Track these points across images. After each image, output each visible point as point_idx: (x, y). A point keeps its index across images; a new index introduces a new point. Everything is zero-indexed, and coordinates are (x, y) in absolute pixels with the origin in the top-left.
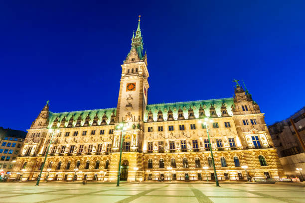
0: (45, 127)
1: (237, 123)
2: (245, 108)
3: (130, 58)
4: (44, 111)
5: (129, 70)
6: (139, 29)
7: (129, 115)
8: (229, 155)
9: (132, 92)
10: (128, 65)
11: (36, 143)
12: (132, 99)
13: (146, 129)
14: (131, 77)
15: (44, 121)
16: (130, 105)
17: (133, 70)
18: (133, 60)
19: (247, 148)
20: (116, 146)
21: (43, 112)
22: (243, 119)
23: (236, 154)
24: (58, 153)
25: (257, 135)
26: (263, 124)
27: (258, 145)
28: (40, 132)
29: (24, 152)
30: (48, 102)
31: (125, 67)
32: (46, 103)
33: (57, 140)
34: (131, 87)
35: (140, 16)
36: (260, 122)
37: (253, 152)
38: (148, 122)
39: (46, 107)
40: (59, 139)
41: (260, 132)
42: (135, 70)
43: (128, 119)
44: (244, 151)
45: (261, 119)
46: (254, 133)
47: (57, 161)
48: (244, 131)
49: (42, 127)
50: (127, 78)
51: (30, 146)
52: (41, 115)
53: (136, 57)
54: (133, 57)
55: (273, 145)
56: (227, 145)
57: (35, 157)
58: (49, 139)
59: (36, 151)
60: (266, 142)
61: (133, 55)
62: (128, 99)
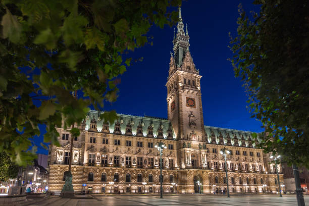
3: (186, 64)
5: (185, 80)
7: (194, 134)
9: (193, 109)
10: (185, 73)
11: (76, 149)
12: (194, 117)
14: (191, 92)
16: (192, 124)
17: (189, 81)
18: (189, 68)
19: (270, 173)
20: (189, 163)
23: (262, 176)
27: (276, 172)
29: (60, 158)
31: (181, 74)
33: (105, 148)
34: (192, 102)
37: (273, 176)
40: (107, 147)
42: (192, 82)
43: (193, 138)
44: (268, 174)
47: (113, 172)
50: (186, 91)
51: (66, 151)
53: (192, 65)
54: (189, 65)
56: (258, 169)
57: (82, 167)
58: (90, 144)
59: (79, 158)
60: (279, 170)
61: (189, 61)
62: (189, 116)
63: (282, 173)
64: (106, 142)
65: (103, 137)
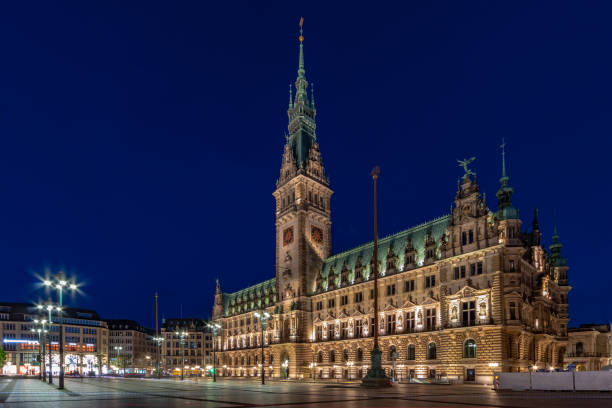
5: (284, 201)
7: (289, 288)
9: (290, 247)
10: (281, 189)
12: (291, 258)
13: (315, 306)
14: (286, 218)
17: (289, 198)
18: (288, 173)
22: (455, 265)
25: (473, 299)
26: (493, 270)
31: (278, 194)
34: (288, 235)
36: (489, 267)
38: (316, 293)
41: (479, 292)
43: (288, 295)
45: (493, 259)
46: (467, 295)
48: (450, 294)
50: (281, 221)
54: (287, 169)
55: (496, 317)
56: (420, 322)
60: (486, 311)
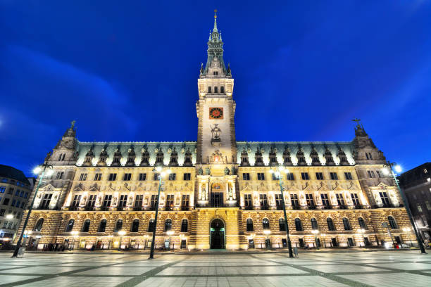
0: (71, 163)
1: (360, 174)
2: (369, 157)
3: (211, 70)
4: (68, 138)
5: (210, 88)
6: (215, 29)
7: (218, 154)
8: (354, 215)
9: (218, 121)
10: (209, 80)
11: (58, 189)
12: (219, 130)
13: (241, 176)
14: (216, 100)
15: (69, 154)
16: (216, 140)
17: (216, 88)
18: (216, 73)
19: (376, 207)
20: (203, 199)
21: (66, 139)
22: (368, 170)
23: (361, 214)
24: (99, 206)
25: (385, 191)
27: (387, 204)
28: (63, 171)
29: (37, 202)
30: (73, 123)
31: (204, 83)
32: (71, 125)
33: (96, 185)
34: (216, 113)
35: (216, 11)
37: (382, 211)
38: (242, 165)
39: (70, 132)
40: (99, 185)
41: (389, 187)
42: (219, 89)
43: (216, 160)
44: (372, 210)
46: (382, 188)
47: (98, 219)
48: (370, 186)
49: (67, 162)
50: (209, 100)
51: (46, 193)
52: (62, 143)
53: (220, 70)
54: (216, 70)
56: (349, 202)
57: (59, 212)
58: (79, 182)
59: (58, 201)
60: (395, 200)
61: (215, 66)
62: (213, 130)
63: (401, 206)
64: (98, 177)
65: (97, 172)
